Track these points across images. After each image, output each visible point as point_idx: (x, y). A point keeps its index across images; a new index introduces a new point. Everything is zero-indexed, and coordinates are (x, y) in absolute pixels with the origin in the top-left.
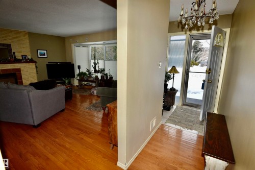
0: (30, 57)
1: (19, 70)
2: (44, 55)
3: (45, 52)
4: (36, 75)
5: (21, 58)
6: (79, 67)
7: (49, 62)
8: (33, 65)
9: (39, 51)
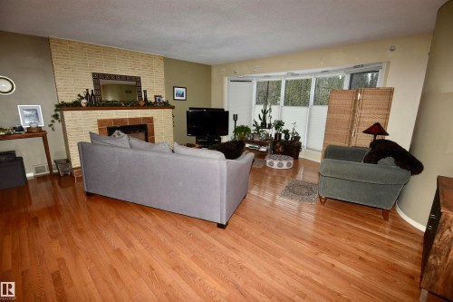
0: (164, 99)
1: (150, 120)
2: (182, 96)
3: (184, 90)
4: (171, 128)
5: (153, 100)
6: (235, 118)
7: (190, 109)
8: (168, 112)
9: (176, 89)
